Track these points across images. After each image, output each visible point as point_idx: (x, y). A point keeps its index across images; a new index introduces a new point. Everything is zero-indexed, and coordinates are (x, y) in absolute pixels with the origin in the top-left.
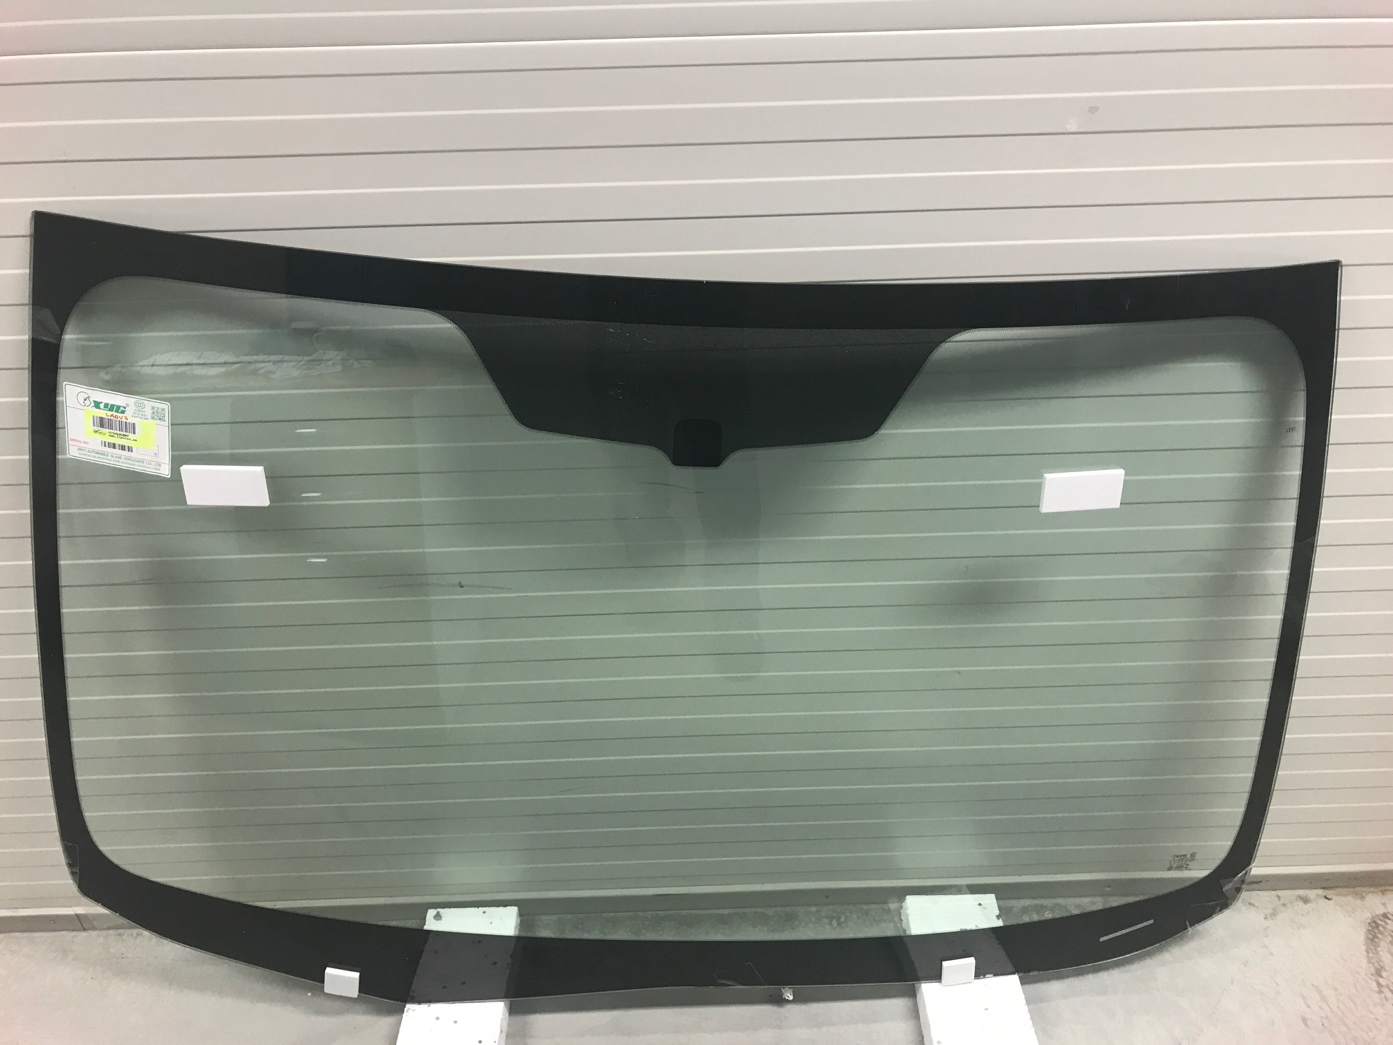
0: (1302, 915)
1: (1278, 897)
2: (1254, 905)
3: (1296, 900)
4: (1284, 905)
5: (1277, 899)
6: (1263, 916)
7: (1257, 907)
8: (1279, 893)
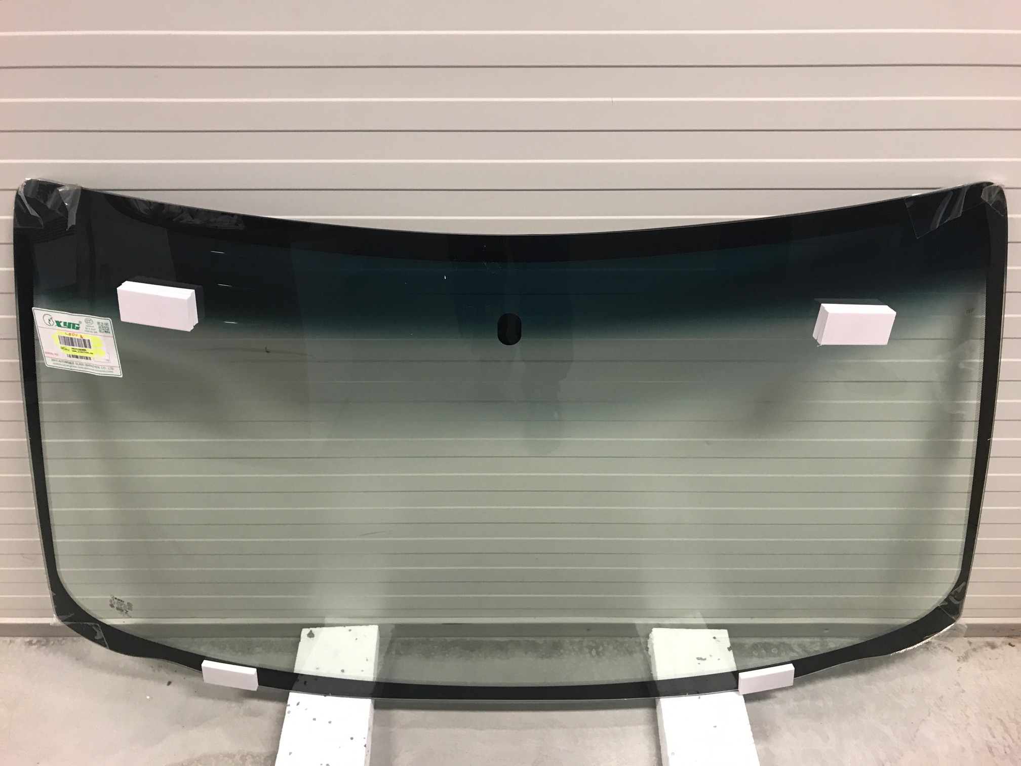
0: (990, 659)
1: (970, 643)
2: (949, 649)
3: (986, 646)
4: (974, 650)
5: (968, 644)
6: (958, 658)
7: (952, 651)
8: (971, 639)
